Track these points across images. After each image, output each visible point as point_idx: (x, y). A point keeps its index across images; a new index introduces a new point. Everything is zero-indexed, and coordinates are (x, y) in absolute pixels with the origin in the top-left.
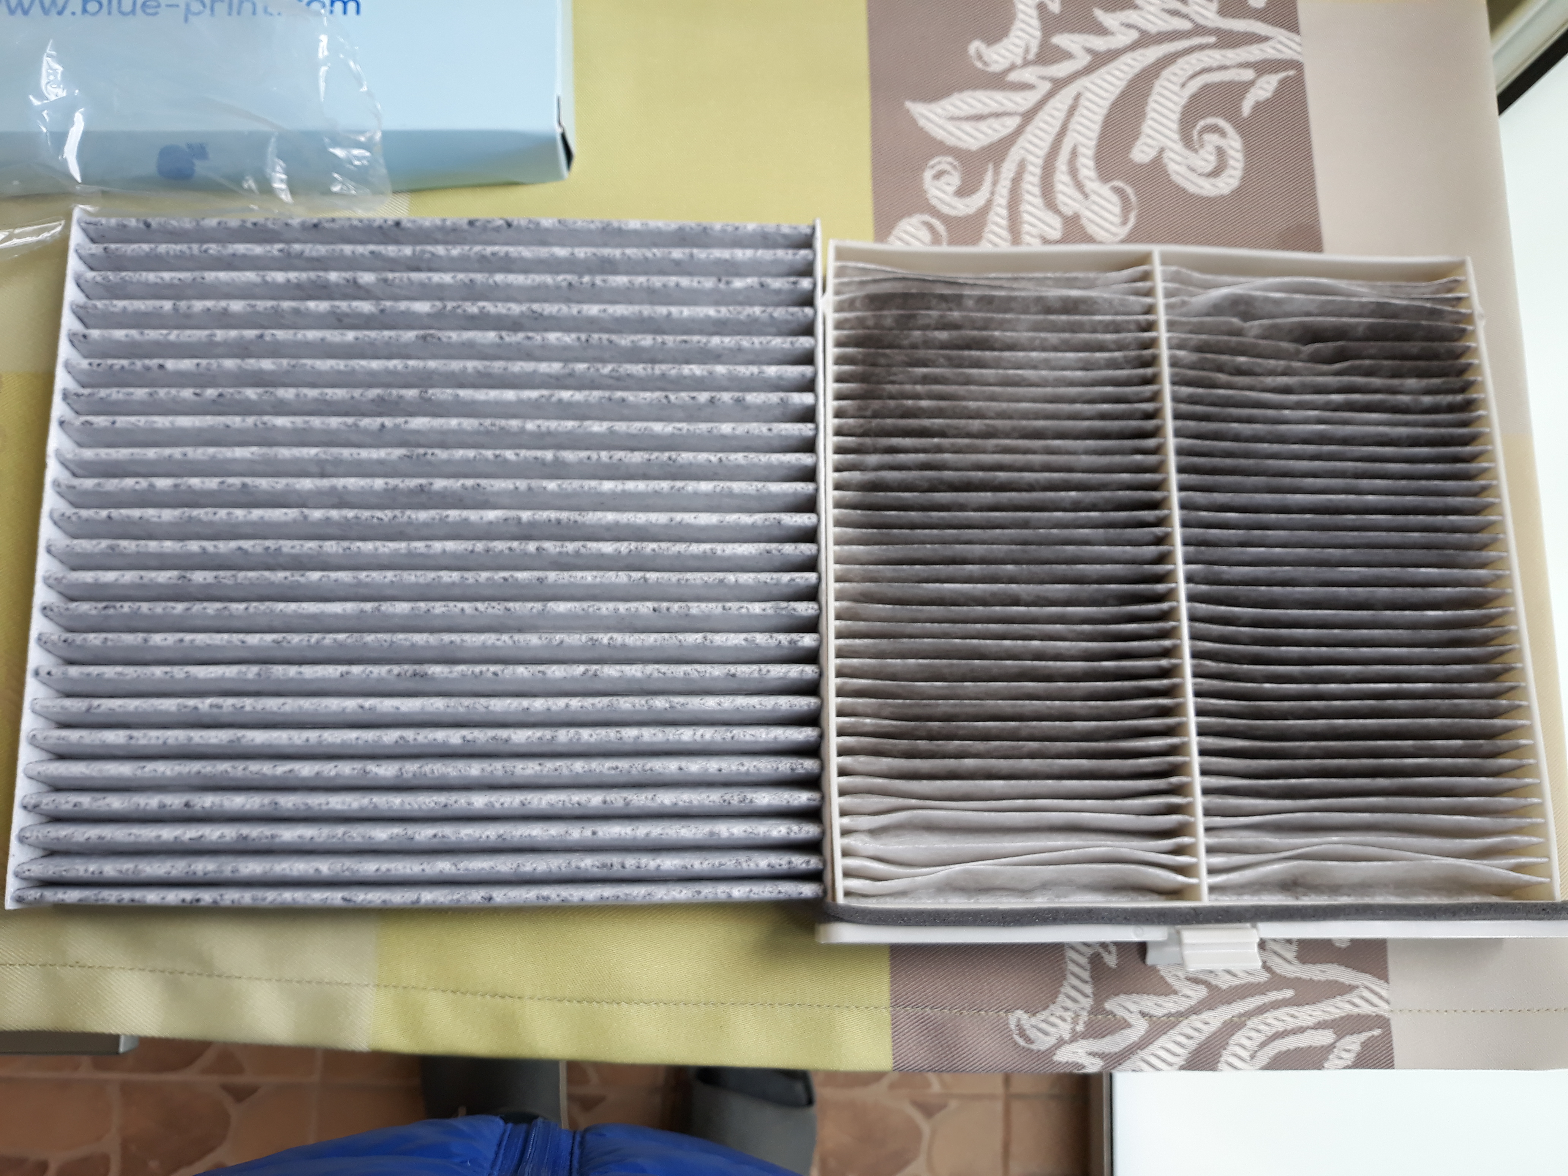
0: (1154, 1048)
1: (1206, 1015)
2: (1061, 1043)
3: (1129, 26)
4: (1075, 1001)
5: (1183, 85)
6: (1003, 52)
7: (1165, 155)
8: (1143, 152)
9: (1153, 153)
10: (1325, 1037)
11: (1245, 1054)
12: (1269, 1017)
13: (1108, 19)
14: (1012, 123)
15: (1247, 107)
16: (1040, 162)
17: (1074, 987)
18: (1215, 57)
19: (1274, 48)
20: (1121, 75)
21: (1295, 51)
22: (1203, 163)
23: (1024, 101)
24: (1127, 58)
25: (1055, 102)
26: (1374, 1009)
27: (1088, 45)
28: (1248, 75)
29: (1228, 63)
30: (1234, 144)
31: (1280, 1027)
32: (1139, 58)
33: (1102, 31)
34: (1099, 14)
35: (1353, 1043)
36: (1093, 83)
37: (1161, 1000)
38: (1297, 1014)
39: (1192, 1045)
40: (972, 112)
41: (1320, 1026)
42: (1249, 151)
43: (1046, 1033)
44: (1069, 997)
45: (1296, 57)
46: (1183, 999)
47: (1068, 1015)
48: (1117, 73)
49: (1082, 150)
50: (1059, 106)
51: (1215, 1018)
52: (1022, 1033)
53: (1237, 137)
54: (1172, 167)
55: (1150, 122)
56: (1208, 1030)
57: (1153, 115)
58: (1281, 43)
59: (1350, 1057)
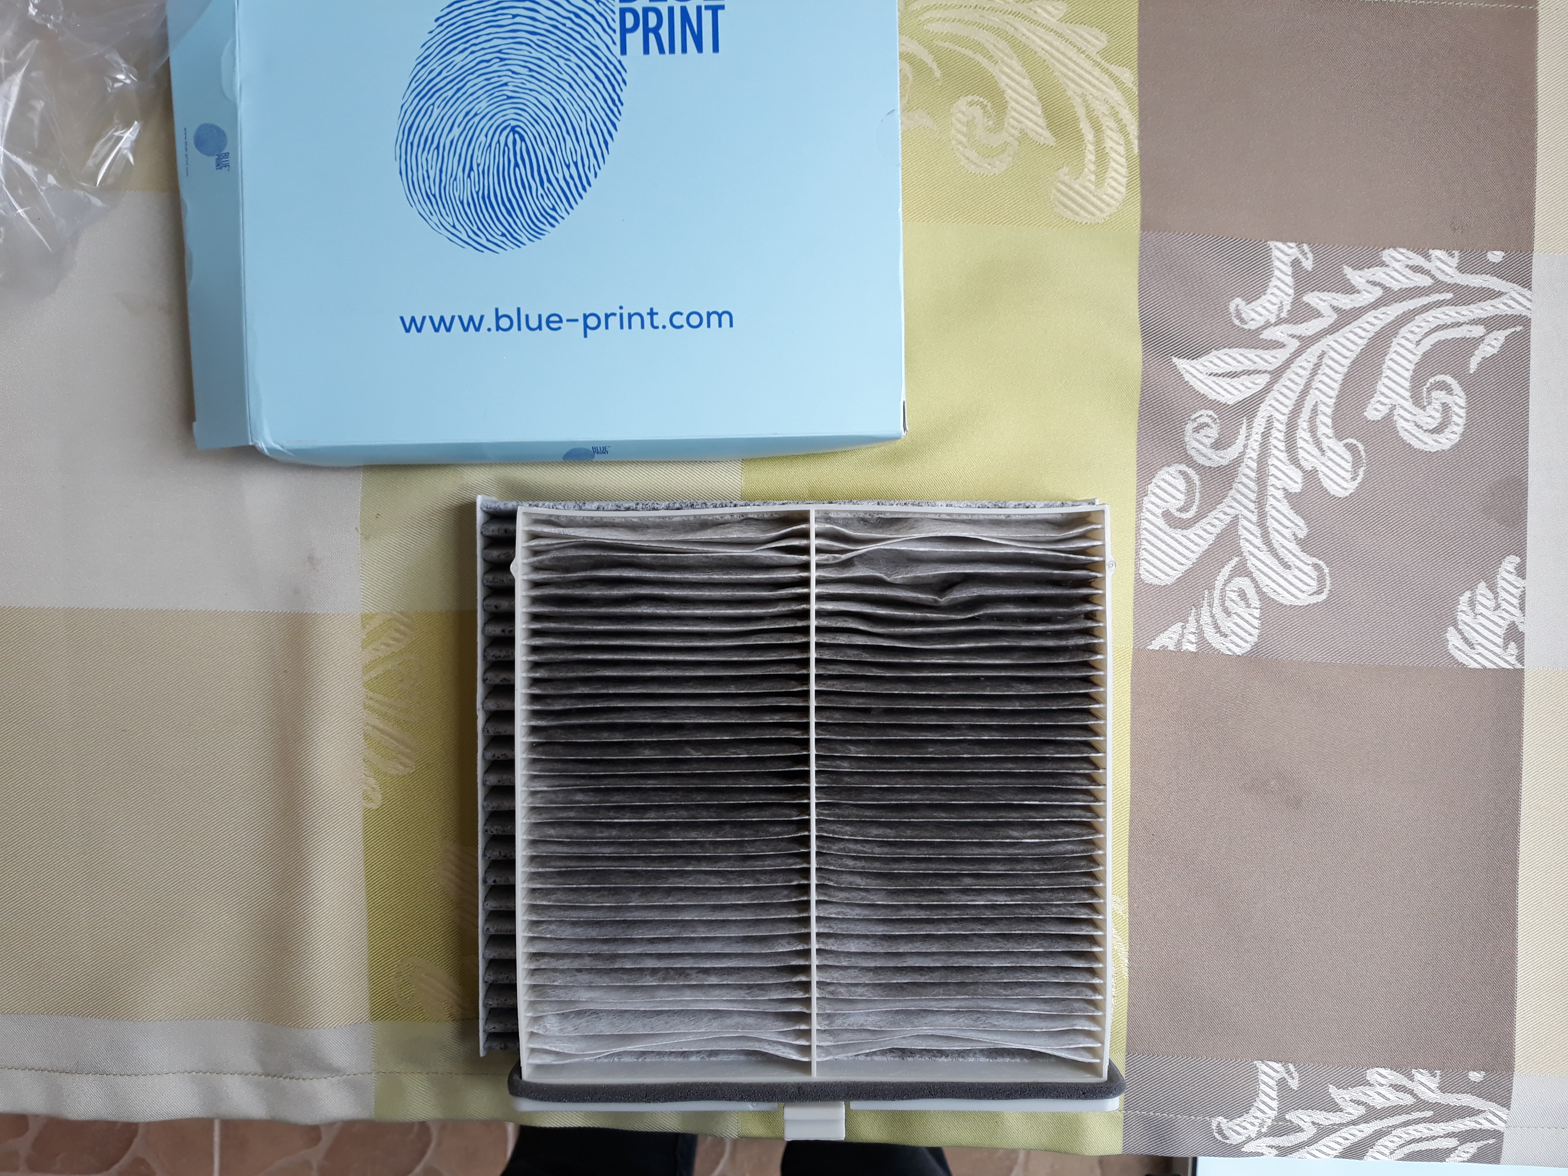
0: (1319, 1145)
1: (1362, 1126)
2: (1249, 1139)
3: (1374, 284)
4: (1263, 1112)
5: (1418, 343)
6: (1260, 309)
7: (1395, 413)
8: (1376, 409)
9: (1385, 410)
10: (1452, 1142)
11: (1387, 1152)
12: (1410, 1129)
13: (1355, 277)
14: (1262, 380)
15: (1473, 364)
16: (1284, 419)
17: (1264, 1103)
18: (1450, 314)
19: (1505, 304)
20: (1363, 334)
21: (1525, 307)
22: (1430, 420)
23: (1274, 358)
24: (1369, 316)
25: (1300, 361)
26: (1493, 1126)
27: (1335, 303)
28: (1478, 331)
29: (1462, 319)
30: (1458, 400)
31: (1418, 1135)
32: (1381, 316)
33: (1350, 289)
34: (1348, 270)
35: (1472, 1148)
36: (1336, 341)
37: (1330, 1115)
38: (1432, 1128)
39: (1347, 1144)
40: (1228, 369)
41: (1449, 1135)
42: (1471, 408)
43: (1239, 1134)
44: (1260, 1110)
45: (1525, 312)
46: (1346, 1115)
47: (1256, 1122)
48: (1359, 331)
49: (1322, 407)
50: (1304, 364)
51: (1368, 1129)
52: (1220, 1132)
53: (1462, 394)
54: (1401, 424)
55: (1386, 381)
56: (1361, 1136)
57: (1389, 373)
58: (1513, 299)
59: (1467, 1156)
